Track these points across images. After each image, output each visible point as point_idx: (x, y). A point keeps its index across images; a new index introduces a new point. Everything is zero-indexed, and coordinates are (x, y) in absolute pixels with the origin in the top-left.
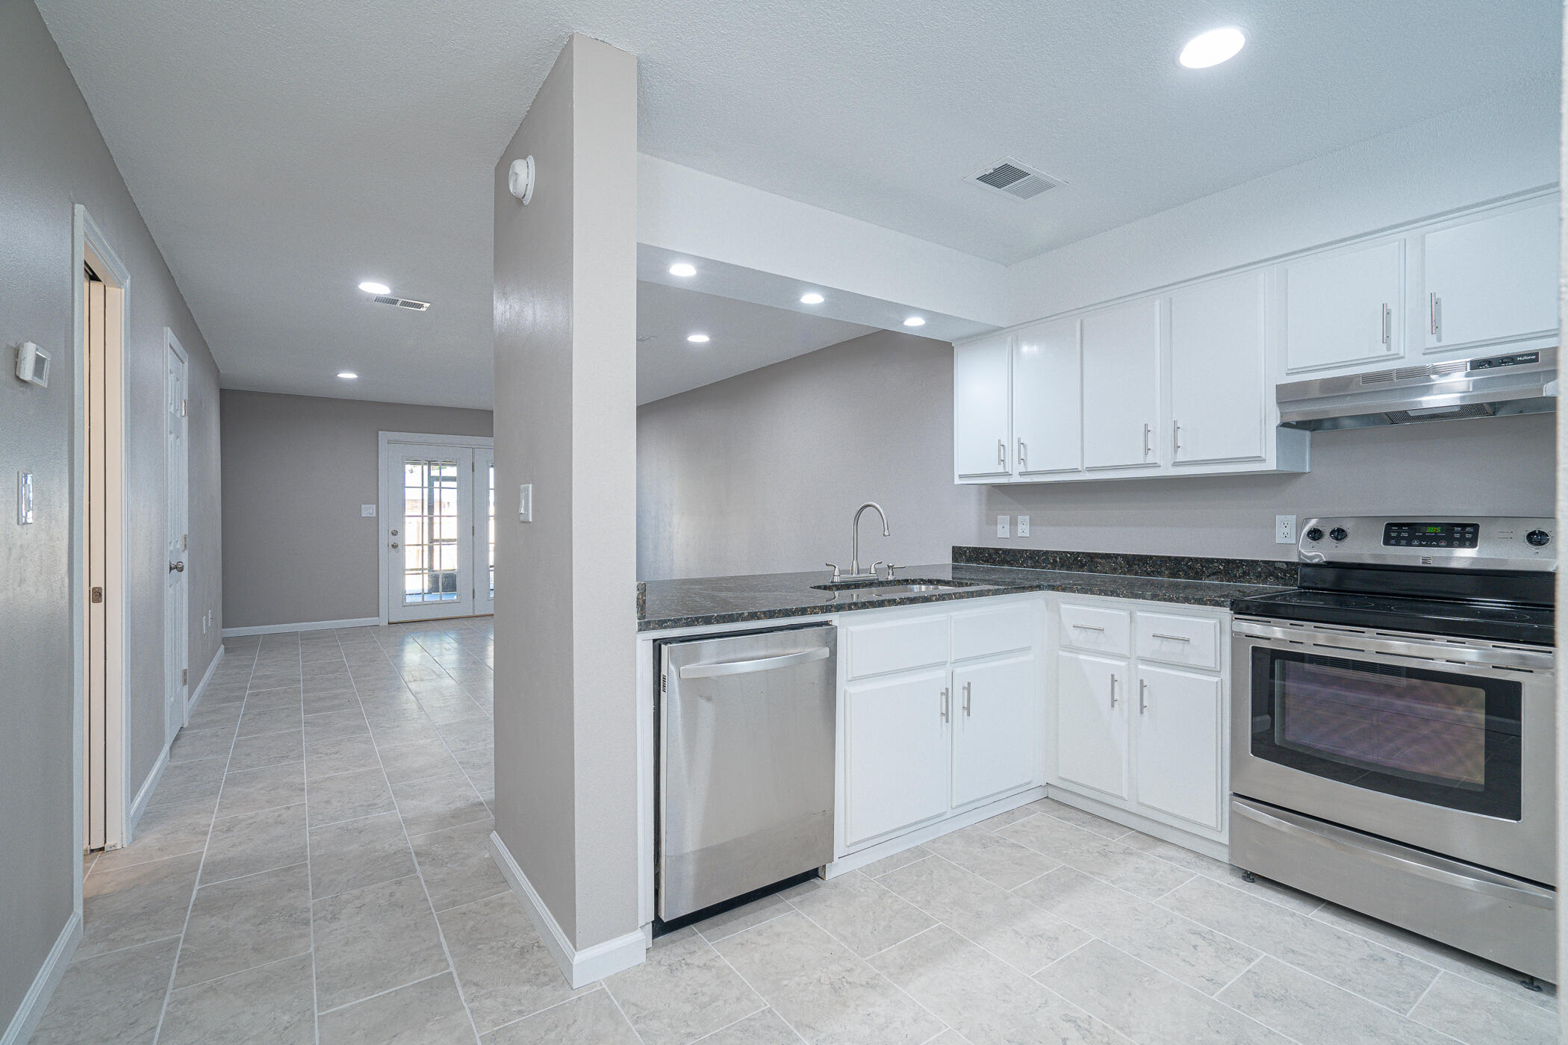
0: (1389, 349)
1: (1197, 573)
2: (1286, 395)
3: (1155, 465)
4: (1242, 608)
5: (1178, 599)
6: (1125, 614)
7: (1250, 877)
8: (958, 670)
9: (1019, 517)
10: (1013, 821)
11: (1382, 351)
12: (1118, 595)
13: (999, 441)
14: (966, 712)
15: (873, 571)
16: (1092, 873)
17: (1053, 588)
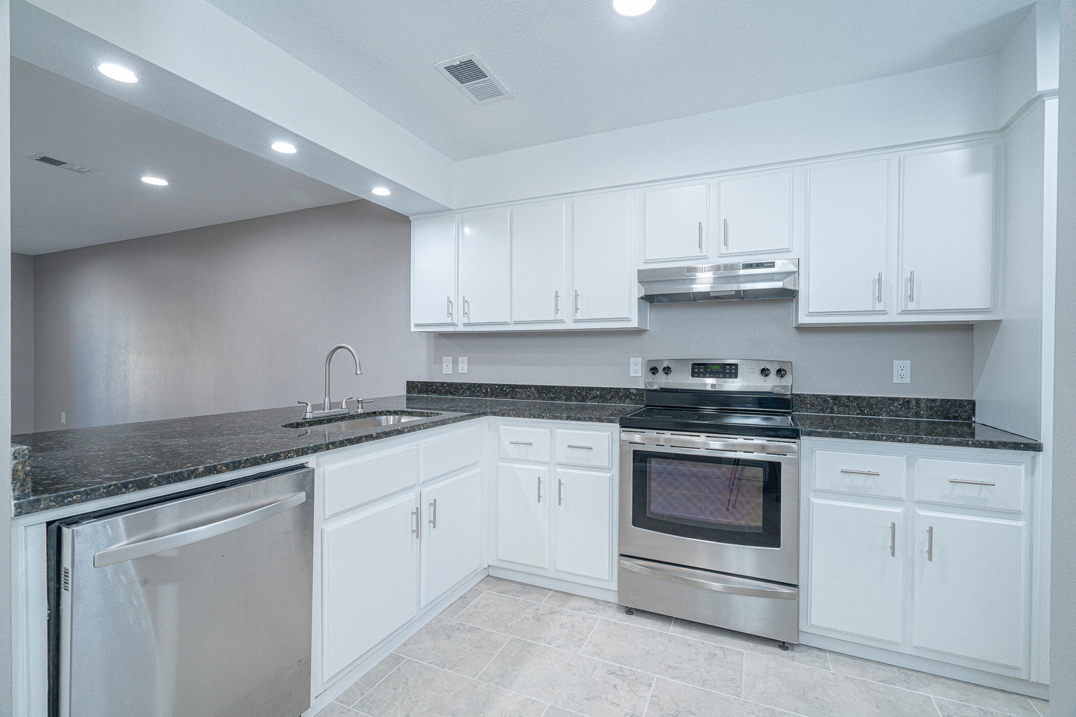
0: (701, 252)
1: (583, 397)
2: (644, 277)
3: (561, 321)
4: (626, 424)
5: (584, 418)
6: (547, 431)
7: (630, 611)
8: (425, 490)
9: (460, 358)
10: (467, 604)
11: (697, 253)
12: (543, 418)
13: (448, 298)
14: (432, 525)
15: (344, 406)
16: (533, 639)
17: (494, 414)
